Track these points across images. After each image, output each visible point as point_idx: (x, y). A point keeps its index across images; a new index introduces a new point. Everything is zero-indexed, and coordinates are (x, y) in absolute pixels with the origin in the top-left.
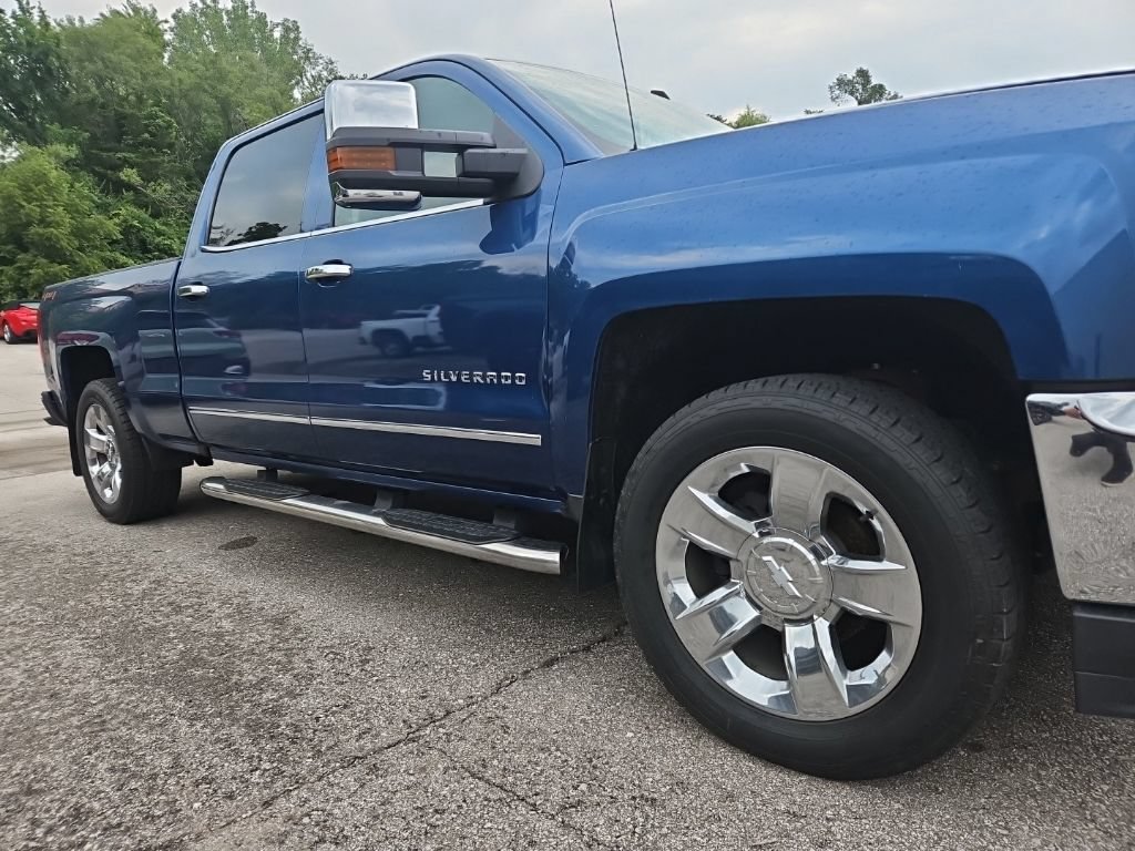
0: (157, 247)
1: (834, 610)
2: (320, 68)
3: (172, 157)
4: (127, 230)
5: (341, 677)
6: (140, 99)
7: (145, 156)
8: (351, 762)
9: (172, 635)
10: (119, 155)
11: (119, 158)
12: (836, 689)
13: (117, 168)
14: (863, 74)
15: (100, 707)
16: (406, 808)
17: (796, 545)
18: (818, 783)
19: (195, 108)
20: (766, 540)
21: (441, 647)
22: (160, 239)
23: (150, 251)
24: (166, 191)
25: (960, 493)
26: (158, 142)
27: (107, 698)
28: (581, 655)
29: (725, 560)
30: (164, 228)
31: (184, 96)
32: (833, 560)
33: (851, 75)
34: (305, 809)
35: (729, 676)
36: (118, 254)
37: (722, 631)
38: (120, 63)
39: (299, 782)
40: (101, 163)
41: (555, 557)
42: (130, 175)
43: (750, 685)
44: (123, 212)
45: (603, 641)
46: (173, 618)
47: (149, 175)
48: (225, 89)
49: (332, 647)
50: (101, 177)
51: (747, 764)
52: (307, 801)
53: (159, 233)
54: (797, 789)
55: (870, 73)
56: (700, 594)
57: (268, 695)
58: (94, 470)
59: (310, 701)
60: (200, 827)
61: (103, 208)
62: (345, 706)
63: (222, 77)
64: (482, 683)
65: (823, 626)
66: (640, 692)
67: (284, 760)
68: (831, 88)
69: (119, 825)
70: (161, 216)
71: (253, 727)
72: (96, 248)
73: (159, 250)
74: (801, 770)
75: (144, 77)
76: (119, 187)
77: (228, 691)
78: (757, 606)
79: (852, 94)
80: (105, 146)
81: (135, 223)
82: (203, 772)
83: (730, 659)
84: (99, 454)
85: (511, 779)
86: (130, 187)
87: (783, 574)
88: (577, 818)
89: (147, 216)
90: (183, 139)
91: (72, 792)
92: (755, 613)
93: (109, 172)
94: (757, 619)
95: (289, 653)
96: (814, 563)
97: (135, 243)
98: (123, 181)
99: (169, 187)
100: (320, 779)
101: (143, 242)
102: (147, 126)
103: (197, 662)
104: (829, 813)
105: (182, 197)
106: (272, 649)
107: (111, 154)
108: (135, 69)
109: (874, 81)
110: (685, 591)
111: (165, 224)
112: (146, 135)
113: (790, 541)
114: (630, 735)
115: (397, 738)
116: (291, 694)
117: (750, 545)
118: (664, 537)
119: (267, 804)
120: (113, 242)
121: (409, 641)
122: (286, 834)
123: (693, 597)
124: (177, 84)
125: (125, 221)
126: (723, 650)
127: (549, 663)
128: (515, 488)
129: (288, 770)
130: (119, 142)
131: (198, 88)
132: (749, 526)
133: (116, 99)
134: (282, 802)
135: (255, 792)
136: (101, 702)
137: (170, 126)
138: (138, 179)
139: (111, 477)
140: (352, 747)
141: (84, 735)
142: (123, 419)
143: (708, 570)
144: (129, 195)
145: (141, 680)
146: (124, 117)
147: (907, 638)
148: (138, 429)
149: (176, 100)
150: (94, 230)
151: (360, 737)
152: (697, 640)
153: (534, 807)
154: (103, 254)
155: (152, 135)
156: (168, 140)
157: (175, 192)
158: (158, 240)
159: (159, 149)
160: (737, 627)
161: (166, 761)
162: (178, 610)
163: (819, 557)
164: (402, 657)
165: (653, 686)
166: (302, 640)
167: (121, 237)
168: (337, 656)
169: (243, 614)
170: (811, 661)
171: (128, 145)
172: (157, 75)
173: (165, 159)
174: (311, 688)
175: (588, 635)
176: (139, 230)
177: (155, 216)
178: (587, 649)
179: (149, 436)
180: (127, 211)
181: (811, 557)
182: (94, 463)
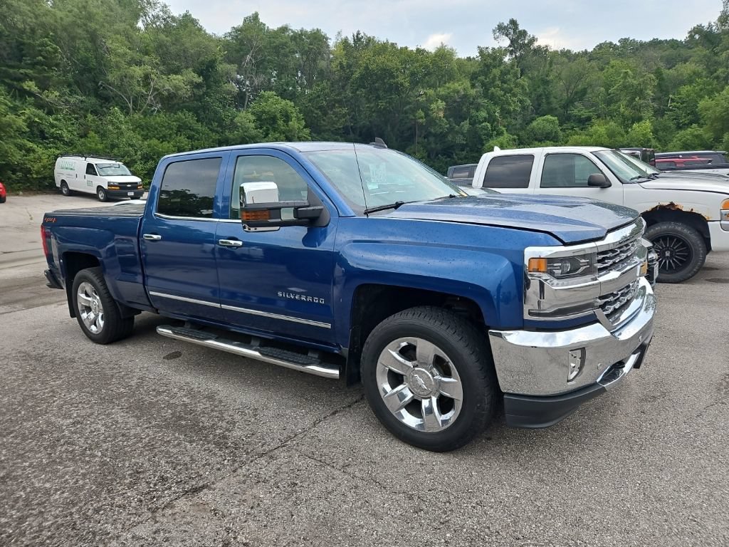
0: (52, 136)
1: (438, 395)
2: (158, 10)
3: (59, 73)
4: (31, 124)
5: (248, 422)
6: (33, 31)
7: (40, 72)
8: (262, 455)
9: (163, 406)
10: (22, 71)
11: (22, 74)
12: (438, 422)
13: (20, 80)
14: (513, 22)
15: (147, 439)
16: (287, 470)
17: (426, 371)
18: (432, 454)
19: (73, 39)
20: (416, 369)
21: (287, 408)
22: (53, 130)
23: (47, 138)
24: (56, 96)
25: (473, 358)
26: (49, 63)
27: (148, 435)
28: (347, 409)
29: (402, 376)
30: (55, 122)
31: (65, 29)
32: (438, 377)
33: (506, 23)
34: (249, 472)
35: (403, 418)
36: (26, 141)
37: (401, 401)
38: (20, 7)
39: (244, 463)
40: (9, 76)
41: (337, 372)
42: (30, 85)
43: (410, 420)
44: (27, 111)
45: (356, 402)
46: (159, 398)
47: (43, 86)
48: (93, 25)
49: (239, 409)
50: (10, 87)
51: (409, 449)
52: (249, 470)
53: (53, 126)
54: (425, 456)
55: (518, 22)
56: (393, 388)
57: (218, 431)
58: (84, 315)
59: (237, 433)
60: (213, 479)
61: (14, 110)
62: (253, 434)
63: (90, 17)
64: (308, 422)
65: (434, 400)
66: (371, 424)
67: (235, 455)
68: (494, 31)
69: (181, 481)
70: (53, 114)
71: (217, 444)
72: (11, 137)
73: (54, 138)
74: (427, 450)
75: (36, 17)
76: (24, 94)
77: (200, 430)
78: (412, 393)
79: (507, 35)
80: (10, 64)
81: (37, 119)
82: (204, 462)
83: (404, 412)
84: (86, 307)
85: (323, 458)
86: (31, 94)
87: (421, 381)
88: (349, 470)
89: (44, 114)
90: (65, 60)
91: (155, 471)
92: (412, 395)
93: (15, 83)
94: (413, 397)
95: (221, 412)
96: (431, 377)
97: (36, 132)
98: (25, 90)
99: (58, 94)
100: (252, 461)
101: (42, 132)
102: (40, 51)
103: (180, 418)
104: (434, 463)
105: (66, 100)
106: (212, 411)
107: (16, 70)
108: (29, 11)
109: (521, 28)
110: (387, 387)
111: (56, 119)
112: (40, 58)
113: (423, 370)
114: (367, 440)
115: (276, 446)
116: (228, 430)
117: (410, 370)
118: (379, 367)
119: (234, 471)
120: (22, 133)
121: (273, 405)
122: (245, 481)
123: (391, 389)
124: (59, 21)
125: (29, 118)
126: (401, 408)
127: (334, 413)
128: (317, 342)
129: (238, 459)
130: (20, 61)
131: (74, 24)
132: (409, 364)
133: (16, 31)
134: (239, 470)
135: (228, 467)
136: (146, 437)
137: (56, 51)
138: (36, 88)
139: (96, 319)
140: (260, 450)
141: (147, 450)
142: (105, 291)
143: (396, 379)
144: (32, 100)
145: (159, 426)
146: (23, 44)
147: (459, 405)
148: (115, 298)
149: (59, 33)
150: (9, 125)
151: (262, 446)
152: (392, 405)
153: (333, 467)
154: (15, 141)
155: (44, 57)
156: (55, 61)
157: (61, 97)
158: (52, 130)
159: (50, 68)
160: (407, 399)
161: (188, 459)
162: (159, 393)
163: (433, 376)
164: (271, 412)
165: (375, 421)
166: (224, 406)
167: (28, 130)
168: (243, 413)
169: (191, 393)
170: (430, 410)
171: (27, 64)
172: (45, 15)
173: (54, 74)
174: (236, 428)
175: (349, 400)
176: (39, 123)
177: (50, 113)
178: (350, 406)
179: (121, 301)
180: (29, 111)
181: (430, 375)
182: (83, 311)
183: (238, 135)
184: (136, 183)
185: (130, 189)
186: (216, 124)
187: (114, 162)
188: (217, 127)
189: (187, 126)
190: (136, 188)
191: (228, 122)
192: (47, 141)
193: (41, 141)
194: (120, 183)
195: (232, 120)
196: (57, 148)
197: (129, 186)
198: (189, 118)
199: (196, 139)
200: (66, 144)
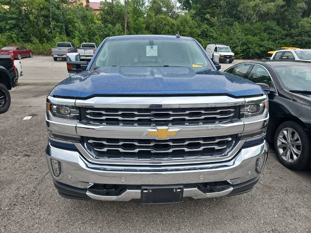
0: (210, 36)
4: (203, 32)
7: (213, 10)
10: (207, 10)
13: (205, 14)
24: (215, 19)
26: (217, 5)
30: (212, 30)
40: (202, 13)
42: (208, 16)
50: (201, 17)
70: (213, 27)
76: (204, 20)
80: (204, 8)
81: (206, 30)
86: (207, 19)
89: (209, 27)
90: (224, 3)
93: (203, 15)
97: (205, 35)
98: (205, 18)
101: (207, 34)
105: (220, 21)
107: (205, 10)
112: (214, 4)
120: (199, 35)
125: (203, 29)
130: (208, 7)
138: (210, 17)
144: (206, 22)
150: (195, 33)
155: (216, 3)
156: (220, 4)
157: (218, 20)
158: (210, 34)
159: (217, 7)
171: (210, 7)
173: (218, 10)
180: (204, 26)
183: (297, 31)
184: (232, 55)
185: (228, 58)
186: (288, 26)
187: (226, 46)
188: (288, 27)
189: (270, 28)
190: (231, 57)
191: (295, 24)
192: (207, 38)
193: (205, 38)
194: (224, 56)
195: (297, 24)
196: (210, 41)
197: (228, 57)
198: (272, 24)
199: (273, 35)
200: (214, 39)
